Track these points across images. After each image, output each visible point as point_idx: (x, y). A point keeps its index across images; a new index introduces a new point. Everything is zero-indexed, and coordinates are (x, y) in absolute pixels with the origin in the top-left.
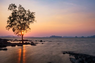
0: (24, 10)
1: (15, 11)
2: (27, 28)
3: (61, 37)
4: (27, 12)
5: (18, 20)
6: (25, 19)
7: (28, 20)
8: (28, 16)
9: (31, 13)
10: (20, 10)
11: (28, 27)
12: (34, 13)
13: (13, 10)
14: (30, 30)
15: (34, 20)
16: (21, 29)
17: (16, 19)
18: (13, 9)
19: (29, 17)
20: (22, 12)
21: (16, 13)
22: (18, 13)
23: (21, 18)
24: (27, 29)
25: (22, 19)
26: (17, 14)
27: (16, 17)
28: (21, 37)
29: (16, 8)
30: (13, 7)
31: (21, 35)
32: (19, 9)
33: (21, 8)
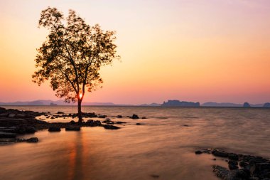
0: (84, 26)
1: (59, 27)
2: (93, 79)
3: (198, 103)
4: (93, 32)
5: (67, 54)
6: (86, 52)
7: (96, 54)
8: (95, 44)
9: (104, 33)
10: (73, 27)
11: (96, 75)
12: (112, 33)
13: (51, 26)
14: (101, 84)
15: (112, 55)
16: (76, 81)
17: (62, 52)
18: (54, 23)
19: (98, 45)
20: (77, 32)
21: (60, 34)
22: (66, 34)
23: (75, 50)
24: (93, 82)
25: (79, 53)
26: (65, 37)
27: (60, 46)
28: (77, 104)
29: (61, 20)
30: (54, 18)
31: (77, 99)
32: (69, 24)
33: (75, 20)
